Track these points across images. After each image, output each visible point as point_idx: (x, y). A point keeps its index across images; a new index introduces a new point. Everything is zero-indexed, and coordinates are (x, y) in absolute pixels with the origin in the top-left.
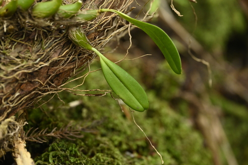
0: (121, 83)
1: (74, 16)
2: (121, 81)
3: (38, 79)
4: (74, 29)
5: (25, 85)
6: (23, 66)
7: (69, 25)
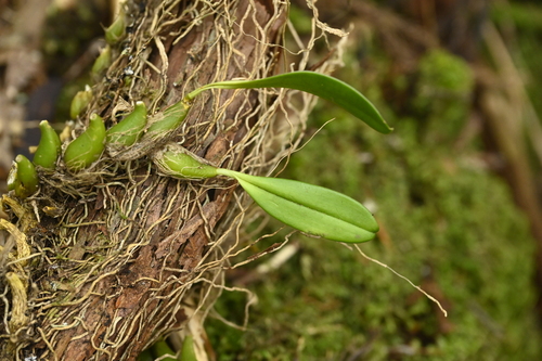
0: (302, 207)
1: (143, 133)
2: (300, 204)
3: (143, 276)
4: (159, 155)
5: (123, 297)
6: (98, 268)
7: (143, 153)
